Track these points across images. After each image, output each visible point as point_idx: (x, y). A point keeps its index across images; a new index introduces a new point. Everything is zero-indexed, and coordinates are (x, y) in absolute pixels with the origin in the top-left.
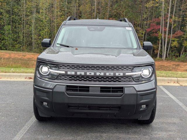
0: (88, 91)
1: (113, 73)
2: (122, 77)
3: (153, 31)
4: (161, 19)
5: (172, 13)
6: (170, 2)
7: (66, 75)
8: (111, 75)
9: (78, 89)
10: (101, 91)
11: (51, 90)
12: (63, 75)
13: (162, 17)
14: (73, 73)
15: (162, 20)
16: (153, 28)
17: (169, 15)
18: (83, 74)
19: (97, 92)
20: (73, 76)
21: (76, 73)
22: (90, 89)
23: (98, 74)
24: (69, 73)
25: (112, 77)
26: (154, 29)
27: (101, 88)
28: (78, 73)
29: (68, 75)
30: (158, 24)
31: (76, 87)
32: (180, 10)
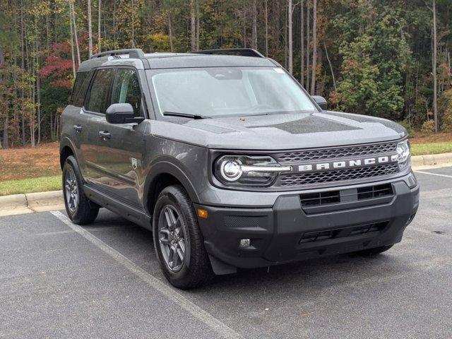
0: (337, 200)
1: (374, 159)
2: (386, 164)
3: (56, 74)
4: (72, 45)
5: (95, 30)
6: (89, 3)
7: (294, 174)
8: (372, 163)
9: (319, 200)
10: (360, 197)
11: (271, 210)
12: (288, 174)
13: (72, 39)
14: (309, 168)
15: (75, 47)
16: (54, 68)
17: (90, 35)
18: (327, 166)
19: (348, 201)
20: (307, 174)
21: (314, 167)
22: (341, 195)
23: (352, 163)
24: (301, 168)
25: (373, 167)
26: (56, 70)
27: (359, 190)
28: (319, 167)
29: (299, 174)
30: (66, 56)
31: (317, 195)
32: (111, 23)
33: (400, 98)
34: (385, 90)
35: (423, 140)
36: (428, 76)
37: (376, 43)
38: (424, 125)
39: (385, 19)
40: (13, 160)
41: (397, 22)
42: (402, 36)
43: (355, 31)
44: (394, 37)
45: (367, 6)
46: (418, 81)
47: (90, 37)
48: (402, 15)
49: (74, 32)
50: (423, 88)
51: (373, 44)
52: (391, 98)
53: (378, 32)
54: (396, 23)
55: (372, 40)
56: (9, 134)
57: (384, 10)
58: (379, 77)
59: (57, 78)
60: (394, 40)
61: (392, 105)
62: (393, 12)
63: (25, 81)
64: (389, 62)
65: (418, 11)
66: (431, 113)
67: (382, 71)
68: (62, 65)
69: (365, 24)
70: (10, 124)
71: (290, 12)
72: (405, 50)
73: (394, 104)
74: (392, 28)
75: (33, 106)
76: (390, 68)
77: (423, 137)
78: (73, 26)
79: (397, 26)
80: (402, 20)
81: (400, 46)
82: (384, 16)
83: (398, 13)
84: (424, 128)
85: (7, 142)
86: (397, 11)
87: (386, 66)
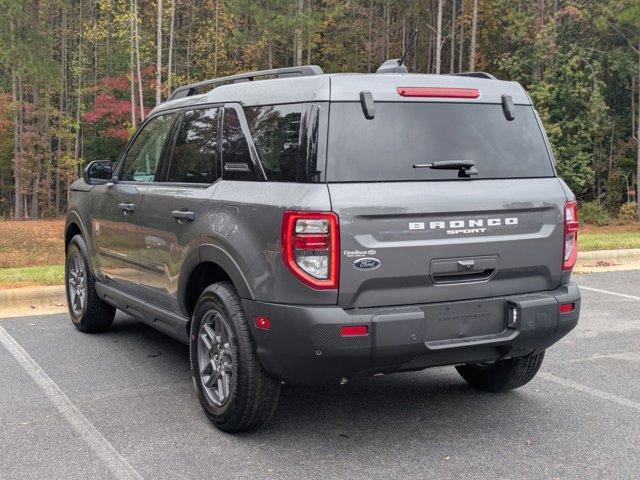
3: (108, 119)
4: (133, 81)
5: (165, 62)
13: (133, 73)
15: (137, 85)
16: (105, 111)
17: (159, 69)
26: (109, 114)
30: (121, 95)
33: (589, 169)
34: (569, 158)
35: (621, 228)
36: (626, 141)
37: (558, 94)
38: (623, 208)
39: (572, 62)
40: (47, 235)
41: (588, 66)
42: (595, 85)
43: (528, 76)
44: (584, 86)
45: (548, 43)
46: (613, 148)
47: (159, 72)
48: (594, 57)
49: (135, 63)
50: (619, 157)
51: (554, 94)
52: (577, 169)
53: (561, 78)
54: (586, 67)
55: (553, 89)
56: (40, 200)
57: (570, 49)
58: (561, 140)
59: (108, 125)
60: (584, 90)
61: (578, 179)
62: (582, 52)
63: (65, 127)
64: (576, 120)
65: (618, 51)
66: (633, 193)
67: (565, 131)
68: (118, 108)
69: (543, 67)
70: (41, 186)
71: (439, 47)
72: (598, 104)
73: (581, 178)
74: (581, 74)
75: (75, 162)
76: (576, 129)
77: (621, 225)
78: (135, 54)
79: (589, 71)
80: (596, 63)
81: (591, 99)
82: (571, 58)
83: (590, 54)
84: (623, 213)
85: (36, 211)
86: (587, 51)
87: (571, 125)
